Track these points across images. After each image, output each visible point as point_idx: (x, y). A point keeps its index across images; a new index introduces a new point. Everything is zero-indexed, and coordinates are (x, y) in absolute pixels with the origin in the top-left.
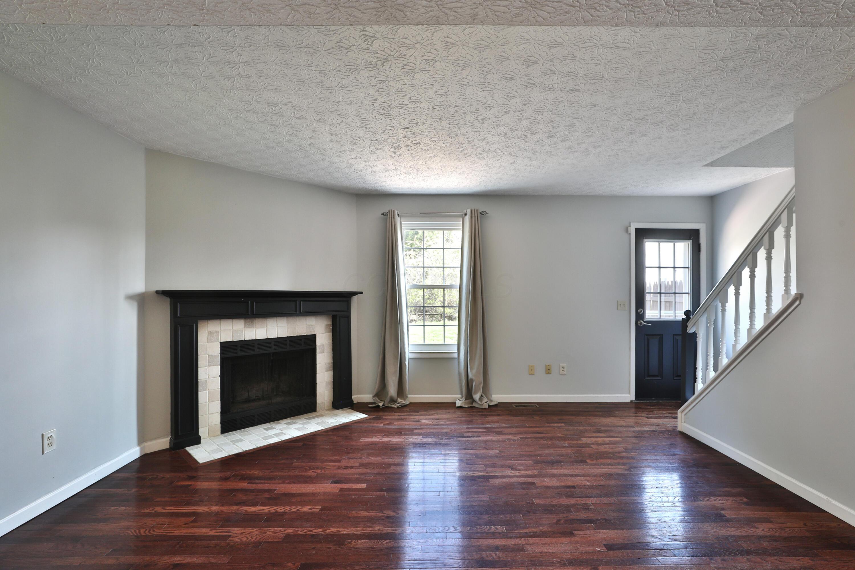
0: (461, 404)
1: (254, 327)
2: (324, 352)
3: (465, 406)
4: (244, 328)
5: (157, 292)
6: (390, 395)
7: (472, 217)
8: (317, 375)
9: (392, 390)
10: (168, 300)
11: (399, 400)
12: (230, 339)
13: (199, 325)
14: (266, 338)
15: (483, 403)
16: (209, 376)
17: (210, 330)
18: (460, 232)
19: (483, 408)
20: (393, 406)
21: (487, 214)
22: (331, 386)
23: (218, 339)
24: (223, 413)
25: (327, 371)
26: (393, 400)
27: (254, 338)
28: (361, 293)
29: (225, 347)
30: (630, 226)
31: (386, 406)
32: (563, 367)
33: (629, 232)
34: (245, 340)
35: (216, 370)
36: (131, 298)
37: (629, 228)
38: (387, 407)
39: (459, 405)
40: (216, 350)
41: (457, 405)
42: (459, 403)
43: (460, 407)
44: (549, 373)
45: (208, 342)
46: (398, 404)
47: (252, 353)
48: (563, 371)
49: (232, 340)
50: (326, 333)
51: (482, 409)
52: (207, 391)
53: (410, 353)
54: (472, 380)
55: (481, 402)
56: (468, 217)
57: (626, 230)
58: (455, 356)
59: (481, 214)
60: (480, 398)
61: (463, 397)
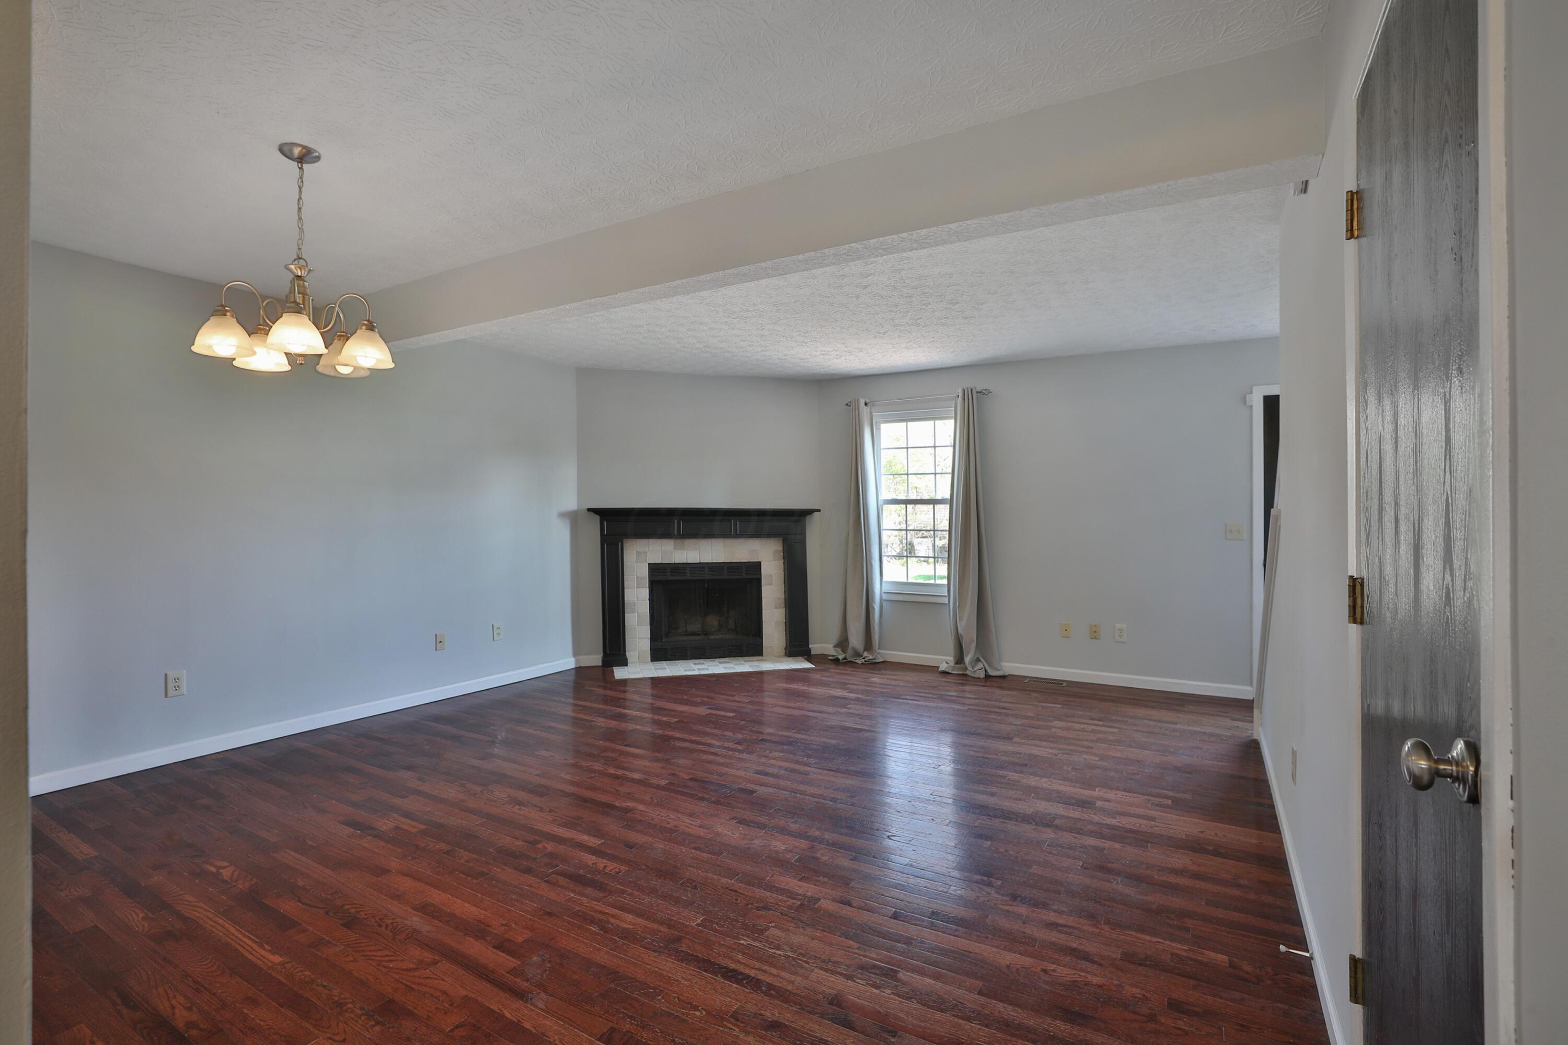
0: (946, 668)
1: (684, 549)
2: (771, 584)
3: (953, 672)
4: (675, 548)
5: (589, 510)
6: (851, 645)
7: (964, 399)
8: (763, 612)
9: (856, 640)
10: (598, 518)
11: (865, 654)
12: (658, 560)
13: (625, 545)
14: (698, 562)
15: (975, 669)
16: (637, 598)
17: (638, 550)
18: (952, 421)
19: (976, 676)
20: (857, 661)
21: (990, 392)
22: (782, 628)
23: (646, 560)
24: (653, 638)
25: (776, 608)
26: (858, 654)
27: (685, 562)
28: (819, 511)
29: (655, 569)
30: (1251, 393)
31: (849, 660)
32: (1121, 630)
33: (1248, 404)
34: (675, 563)
35: (645, 593)
36: (563, 515)
37: (1248, 396)
38: (851, 662)
39: (943, 669)
40: (645, 572)
41: (940, 670)
42: (943, 667)
43: (945, 673)
44: (1095, 638)
45: (636, 562)
46: (864, 658)
47: (684, 578)
48: (1121, 636)
49: (660, 562)
50: (774, 560)
51: (974, 678)
52: (636, 614)
53: (884, 593)
54: (961, 635)
55: (973, 668)
56: (960, 400)
57: (1244, 401)
58: (946, 600)
59: (977, 392)
60: (971, 663)
61: (951, 659)
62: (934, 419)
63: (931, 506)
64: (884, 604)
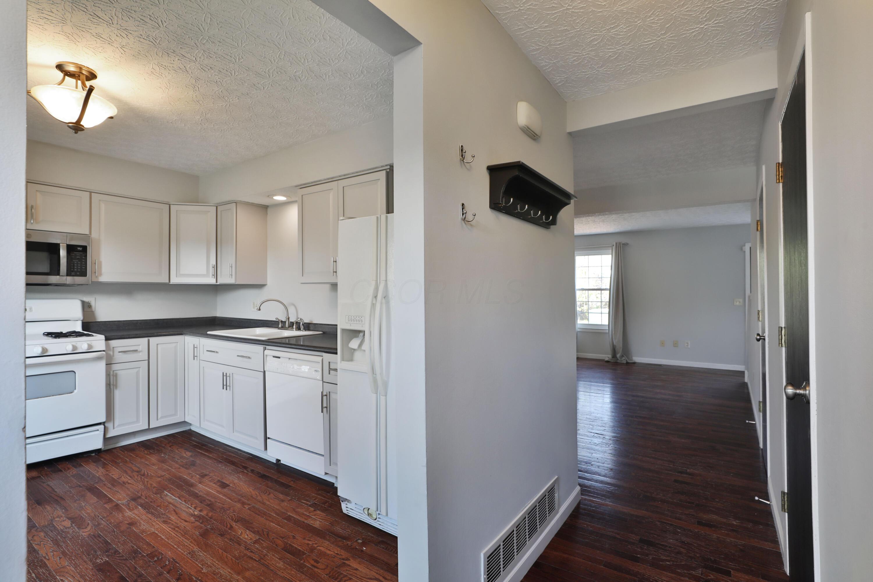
3: (611, 361)
7: (617, 247)
18: (611, 256)
19: (622, 363)
21: (628, 244)
30: (745, 246)
32: (687, 343)
33: (744, 251)
37: (743, 247)
41: (605, 361)
42: (607, 359)
43: (607, 362)
44: (676, 347)
48: (687, 346)
53: (579, 328)
54: (615, 346)
55: (621, 359)
56: (614, 247)
57: (742, 249)
58: (607, 331)
59: (623, 244)
60: (620, 357)
61: (610, 356)
62: (601, 255)
63: (600, 291)
64: (578, 333)
